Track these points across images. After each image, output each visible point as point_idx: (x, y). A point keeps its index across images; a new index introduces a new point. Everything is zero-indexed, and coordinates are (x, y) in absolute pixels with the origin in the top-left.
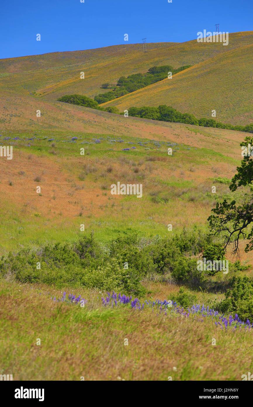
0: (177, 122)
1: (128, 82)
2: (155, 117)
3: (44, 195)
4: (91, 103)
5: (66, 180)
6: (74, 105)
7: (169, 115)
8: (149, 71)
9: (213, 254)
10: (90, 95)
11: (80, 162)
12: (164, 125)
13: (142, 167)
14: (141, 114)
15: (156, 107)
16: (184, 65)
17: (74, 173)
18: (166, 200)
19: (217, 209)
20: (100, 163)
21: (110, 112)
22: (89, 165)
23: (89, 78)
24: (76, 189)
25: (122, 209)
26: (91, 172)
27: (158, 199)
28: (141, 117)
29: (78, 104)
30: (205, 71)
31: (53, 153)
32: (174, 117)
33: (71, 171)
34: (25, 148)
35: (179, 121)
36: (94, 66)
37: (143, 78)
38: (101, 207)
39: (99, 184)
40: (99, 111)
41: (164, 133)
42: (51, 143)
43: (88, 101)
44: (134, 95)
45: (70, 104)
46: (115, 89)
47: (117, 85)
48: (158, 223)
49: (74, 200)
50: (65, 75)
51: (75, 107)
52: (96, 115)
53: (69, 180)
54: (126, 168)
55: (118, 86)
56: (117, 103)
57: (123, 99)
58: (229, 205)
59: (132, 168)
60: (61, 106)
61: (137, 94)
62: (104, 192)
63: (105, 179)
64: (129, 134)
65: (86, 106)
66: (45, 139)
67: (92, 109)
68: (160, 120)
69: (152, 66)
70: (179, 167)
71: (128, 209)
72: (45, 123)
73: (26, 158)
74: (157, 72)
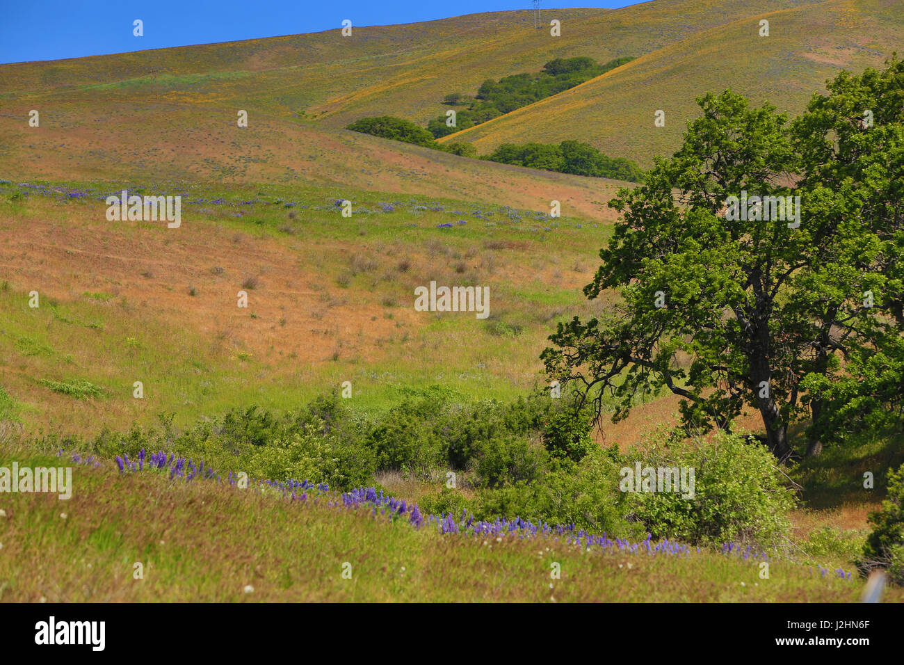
0: (600, 176)
1: (500, 91)
2: (554, 165)
3: (262, 317)
4: (418, 135)
5: (309, 286)
6: (383, 139)
7: (583, 161)
8: (545, 69)
9: (566, 431)
10: (418, 119)
11: (342, 250)
12: (571, 183)
13: (475, 262)
14: (523, 160)
15: (557, 144)
16: (621, 57)
17: (328, 273)
18: (517, 329)
19: (560, 336)
20: (385, 252)
21: (458, 153)
22: (361, 256)
23: (418, 82)
24: (330, 306)
25: (424, 346)
26: (364, 270)
27: (500, 326)
28: (525, 165)
29: (390, 136)
30: (664, 68)
31: (287, 231)
32: (593, 165)
33: (322, 267)
34: (230, 220)
35: (605, 174)
36: (430, 57)
37: (533, 83)
38: (379, 343)
39: (380, 295)
40: (435, 152)
41: (572, 200)
42: (289, 211)
43: (411, 131)
44: (510, 118)
45: (373, 138)
46: (473, 106)
47: (478, 98)
48: (497, 377)
49: (324, 328)
50: (369, 76)
51: (384, 143)
52: (428, 160)
53: (316, 286)
54: (439, 263)
55: (479, 101)
56: (475, 136)
57: (488, 126)
58: (583, 329)
59: (453, 262)
60: (352, 139)
61: (517, 116)
62: (388, 311)
63: (392, 286)
64: (496, 200)
65: (407, 142)
66: (278, 203)
67: (419, 148)
68: (565, 172)
69: (552, 58)
70: (553, 262)
71: (436, 347)
72: (318, 177)
73: (229, 240)
74: (563, 71)
